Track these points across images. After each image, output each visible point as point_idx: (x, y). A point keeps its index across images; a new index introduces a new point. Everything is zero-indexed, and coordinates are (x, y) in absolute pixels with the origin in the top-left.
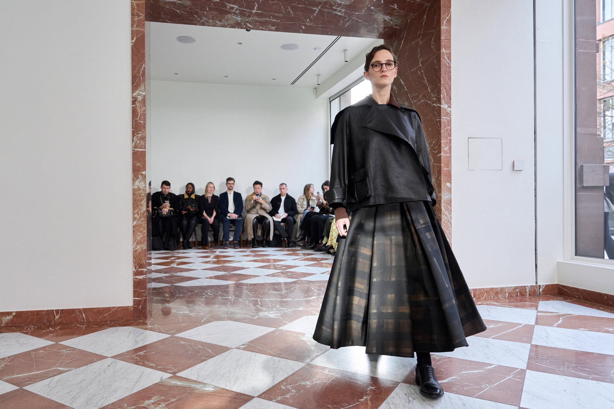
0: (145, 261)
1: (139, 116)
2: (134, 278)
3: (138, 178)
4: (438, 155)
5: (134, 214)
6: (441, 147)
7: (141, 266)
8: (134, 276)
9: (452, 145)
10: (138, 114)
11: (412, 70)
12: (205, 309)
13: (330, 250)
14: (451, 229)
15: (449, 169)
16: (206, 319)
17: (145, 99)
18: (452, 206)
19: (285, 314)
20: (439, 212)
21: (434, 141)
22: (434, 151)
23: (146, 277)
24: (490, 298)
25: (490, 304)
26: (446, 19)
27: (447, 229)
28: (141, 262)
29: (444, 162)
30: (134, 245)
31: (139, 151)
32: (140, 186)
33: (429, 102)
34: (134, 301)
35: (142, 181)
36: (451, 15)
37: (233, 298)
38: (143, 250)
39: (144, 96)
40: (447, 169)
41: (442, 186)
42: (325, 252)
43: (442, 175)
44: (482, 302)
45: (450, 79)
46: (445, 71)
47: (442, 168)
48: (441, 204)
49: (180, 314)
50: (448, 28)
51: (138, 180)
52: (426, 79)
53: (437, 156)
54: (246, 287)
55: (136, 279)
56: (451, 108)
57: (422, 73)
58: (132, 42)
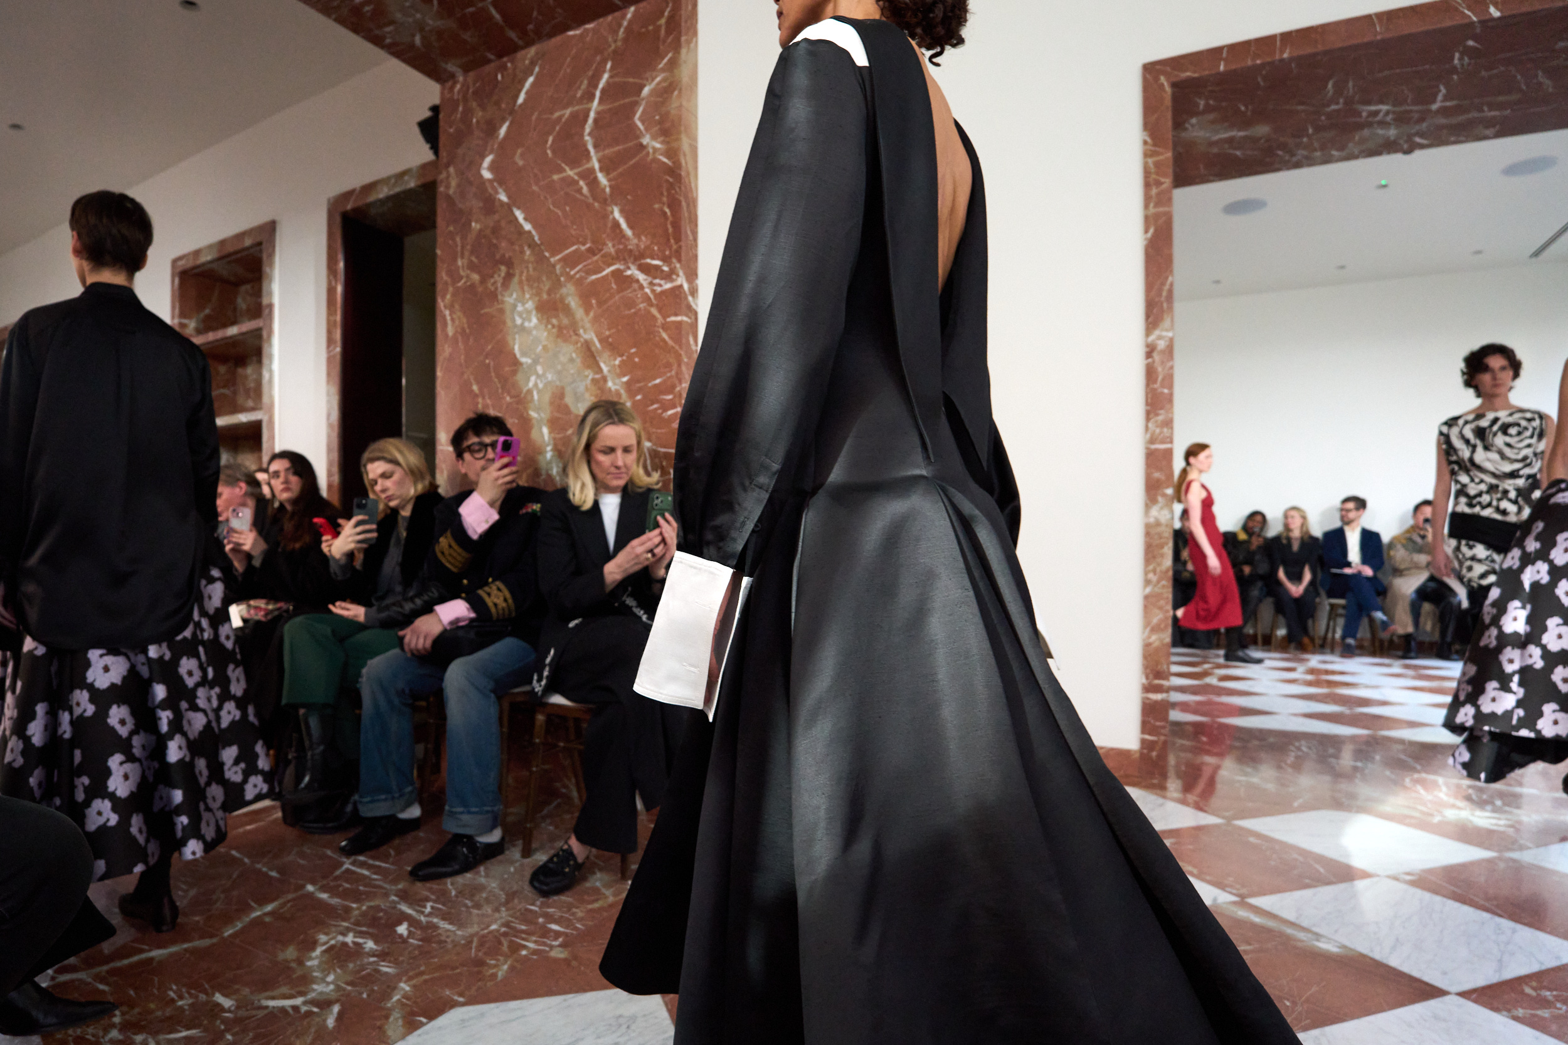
0: (1166, 665)
1: (1160, 380)
2: (1142, 697)
3: (1156, 502)
5: (1146, 573)
7: (1159, 675)
8: (1144, 692)
10: (1158, 377)
17: (1172, 346)
23: (1167, 697)
28: (1159, 667)
30: (1144, 633)
31: (1160, 448)
32: (1160, 516)
34: (1143, 741)
35: (1165, 508)
39: (1171, 340)
51: (1155, 506)
55: (1148, 699)
58: (1146, 239)
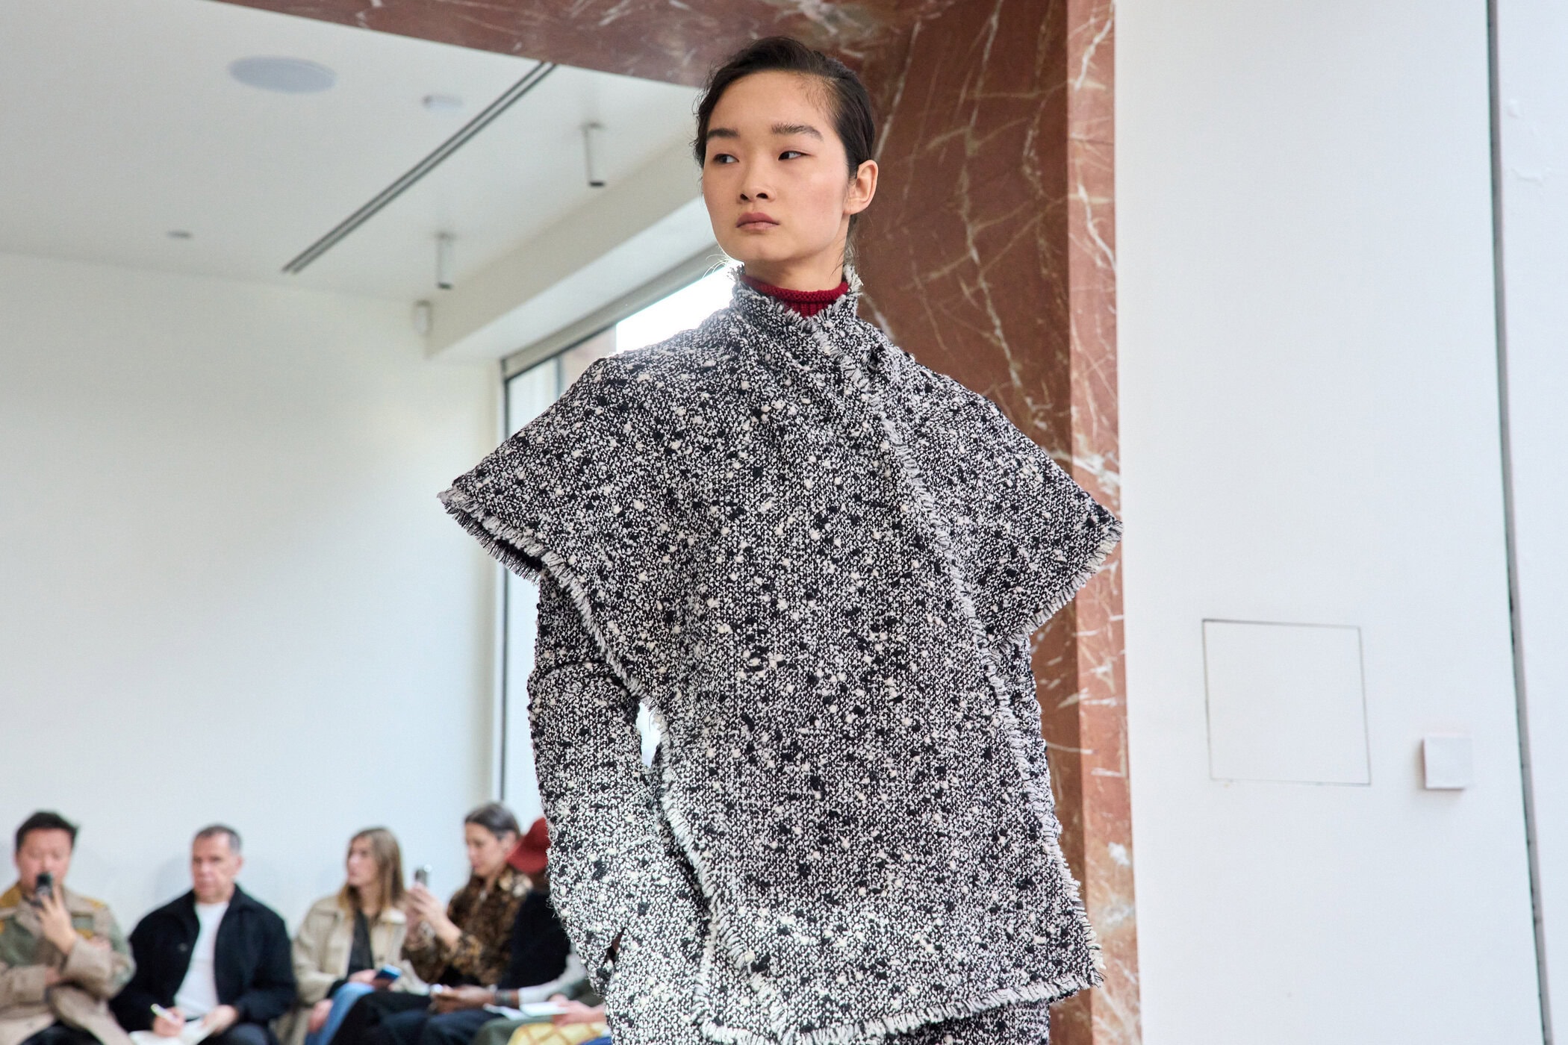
4: (1064, 698)
6: (1076, 663)
9: (1129, 651)
11: (934, 275)
15: (1117, 774)
18: (1140, 965)
26: (1090, 42)
29: (1092, 739)
36: (1113, 24)
40: (1109, 773)
43: (1087, 803)
45: (1111, 332)
46: (1089, 294)
47: (1085, 770)
50: (1102, 87)
52: (997, 322)
53: (1062, 705)
56: (1117, 471)
57: (979, 295)
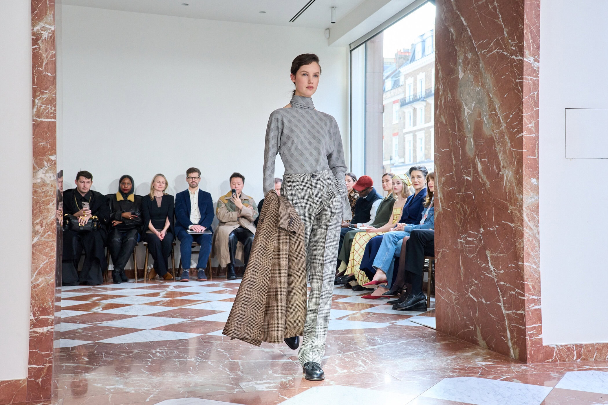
0: (52, 302)
1: (44, 64)
2: (30, 332)
3: (42, 166)
4: (518, 135)
5: (34, 226)
6: (523, 124)
7: (44, 311)
8: (31, 327)
9: (540, 119)
10: (43, 61)
12: (151, 380)
13: (349, 283)
14: (539, 250)
15: (534, 157)
16: (153, 397)
17: (54, 38)
18: (540, 214)
19: (282, 384)
20: (519, 224)
21: (512, 114)
22: (512, 130)
23: (52, 329)
24: (603, 359)
25: (603, 369)
27: (532, 250)
28: (45, 304)
29: (526, 147)
30: (32, 276)
31: (45, 122)
32: (46, 179)
33: (505, 53)
34: (30, 371)
35: (50, 171)
37: (198, 360)
38: (48, 285)
39: (53, 32)
40: (532, 157)
41: (524, 183)
42: (343, 285)
43: (524, 166)
44: (591, 366)
45: (538, 16)
46: (531, 4)
47: (524, 156)
48: (523, 211)
49: (109, 389)
51: (41, 170)
52: (500, 16)
53: (517, 137)
54: (219, 342)
55: (35, 332)
56: (539, 62)
57: (494, 8)
